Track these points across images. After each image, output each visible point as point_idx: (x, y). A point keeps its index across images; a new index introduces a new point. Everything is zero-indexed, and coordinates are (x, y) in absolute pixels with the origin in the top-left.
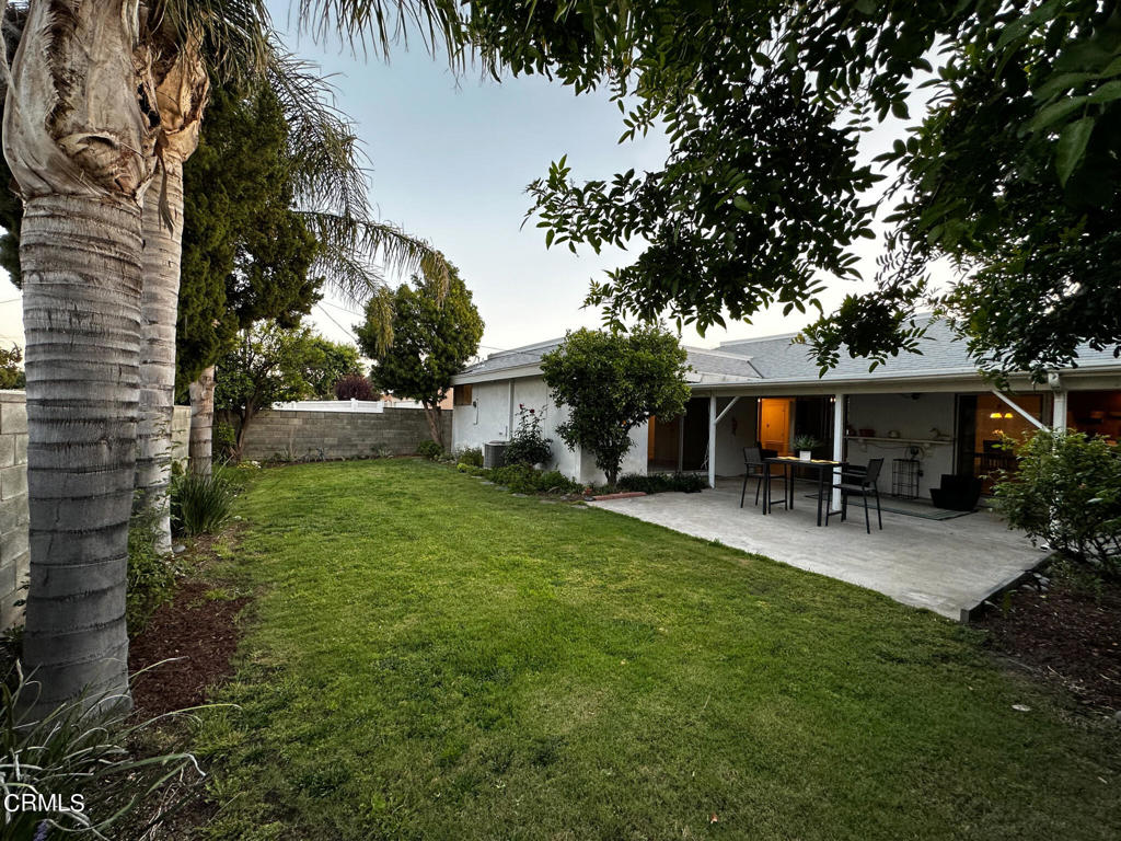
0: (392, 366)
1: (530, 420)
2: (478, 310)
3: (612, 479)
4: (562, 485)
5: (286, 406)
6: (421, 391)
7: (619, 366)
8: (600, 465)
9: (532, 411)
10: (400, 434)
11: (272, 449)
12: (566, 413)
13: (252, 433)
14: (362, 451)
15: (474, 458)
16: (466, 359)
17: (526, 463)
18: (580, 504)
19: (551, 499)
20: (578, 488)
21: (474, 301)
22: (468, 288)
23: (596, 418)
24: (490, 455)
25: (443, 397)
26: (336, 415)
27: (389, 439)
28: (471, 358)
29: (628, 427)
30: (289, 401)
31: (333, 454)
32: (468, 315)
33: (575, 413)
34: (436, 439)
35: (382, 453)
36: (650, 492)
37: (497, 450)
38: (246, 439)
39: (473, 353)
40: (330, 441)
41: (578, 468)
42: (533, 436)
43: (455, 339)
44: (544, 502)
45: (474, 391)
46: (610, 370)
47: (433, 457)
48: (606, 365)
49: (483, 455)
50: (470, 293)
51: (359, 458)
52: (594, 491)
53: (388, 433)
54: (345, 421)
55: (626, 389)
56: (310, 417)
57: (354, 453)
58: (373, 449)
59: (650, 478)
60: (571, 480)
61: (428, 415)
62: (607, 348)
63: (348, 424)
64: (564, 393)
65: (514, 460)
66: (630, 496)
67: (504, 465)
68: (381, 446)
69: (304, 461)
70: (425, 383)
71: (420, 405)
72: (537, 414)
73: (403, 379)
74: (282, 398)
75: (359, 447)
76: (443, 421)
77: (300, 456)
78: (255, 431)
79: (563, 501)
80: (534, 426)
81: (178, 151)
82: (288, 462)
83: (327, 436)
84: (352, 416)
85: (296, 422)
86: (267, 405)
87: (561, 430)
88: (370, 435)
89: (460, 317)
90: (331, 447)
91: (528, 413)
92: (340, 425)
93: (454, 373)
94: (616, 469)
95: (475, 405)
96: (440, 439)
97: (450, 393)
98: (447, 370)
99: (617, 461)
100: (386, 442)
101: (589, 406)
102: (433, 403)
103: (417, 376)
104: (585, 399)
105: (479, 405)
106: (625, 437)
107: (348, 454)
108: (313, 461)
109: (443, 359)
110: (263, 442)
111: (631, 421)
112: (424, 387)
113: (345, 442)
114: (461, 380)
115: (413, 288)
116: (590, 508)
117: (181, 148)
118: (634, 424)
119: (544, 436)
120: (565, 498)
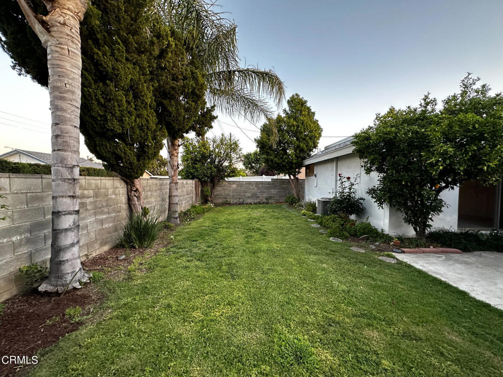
0: (272, 157)
1: (347, 184)
2: (319, 123)
3: (421, 234)
4: (372, 235)
5: (231, 179)
6: (286, 169)
7: (435, 133)
8: (408, 221)
9: (349, 178)
10: (280, 192)
11: (225, 198)
12: (375, 179)
13: (218, 191)
14: (262, 200)
15: (312, 207)
16: (311, 150)
17: (343, 215)
18: (389, 256)
19: (361, 247)
20: (386, 239)
21: (316, 117)
22: (313, 111)
23: (406, 182)
24: (320, 206)
25: (299, 172)
26: (250, 183)
27: (274, 194)
28: (314, 150)
29: (441, 189)
30: (231, 177)
31: (249, 201)
32: (312, 125)
33: (384, 178)
34: (295, 195)
35: (270, 201)
36: (465, 249)
37: (325, 203)
38: (215, 194)
39: (315, 147)
40: (248, 195)
41: (387, 221)
42: (349, 196)
43: (304, 139)
44: (354, 249)
45: (315, 168)
46: (424, 137)
47: (293, 204)
48: (417, 132)
49: (317, 206)
50: (314, 113)
51: (260, 203)
52: (403, 243)
53: (274, 191)
54: (254, 186)
55: (446, 152)
56: (239, 184)
57: (258, 201)
58: (266, 199)
59: (461, 234)
60: (380, 230)
61: (291, 182)
62: (418, 119)
63: (255, 187)
64: (372, 163)
65: (334, 212)
66: (442, 252)
67: (328, 215)
68: (270, 198)
69: (236, 204)
70: (289, 165)
71: (287, 177)
72: (352, 180)
73: (278, 164)
74: (229, 176)
75: (261, 198)
76: (300, 185)
77: (235, 201)
78: (219, 190)
79: (373, 250)
80: (350, 189)
81: (69, 9)
82: (230, 204)
83: (246, 192)
84: (257, 183)
85: (234, 186)
86: (223, 178)
87: (372, 192)
88: (265, 192)
89: (307, 126)
90: (249, 197)
91: (345, 179)
92: (252, 188)
93: (304, 158)
94: (426, 225)
95: (316, 176)
96: (298, 195)
97: (303, 170)
98: (301, 157)
99: (426, 218)
100: (273, 196)
101: (398, 172)
102: (294, 176)
103: (284, 161)
104: (395, 166)
105: (318, 176)
106: (436, 199)
107: (256, 201)
108: (240, 204)
109: (298, 151)
110: (222, 195)
111: (444, 185)
112: (288, 167)
113: (254, 195)
114: (308, 162)
115: (283, 115)
116: (400, 263)
117: (71, 7)
118: (446, 187)
119: (358, 196)
120: (373, 247)
